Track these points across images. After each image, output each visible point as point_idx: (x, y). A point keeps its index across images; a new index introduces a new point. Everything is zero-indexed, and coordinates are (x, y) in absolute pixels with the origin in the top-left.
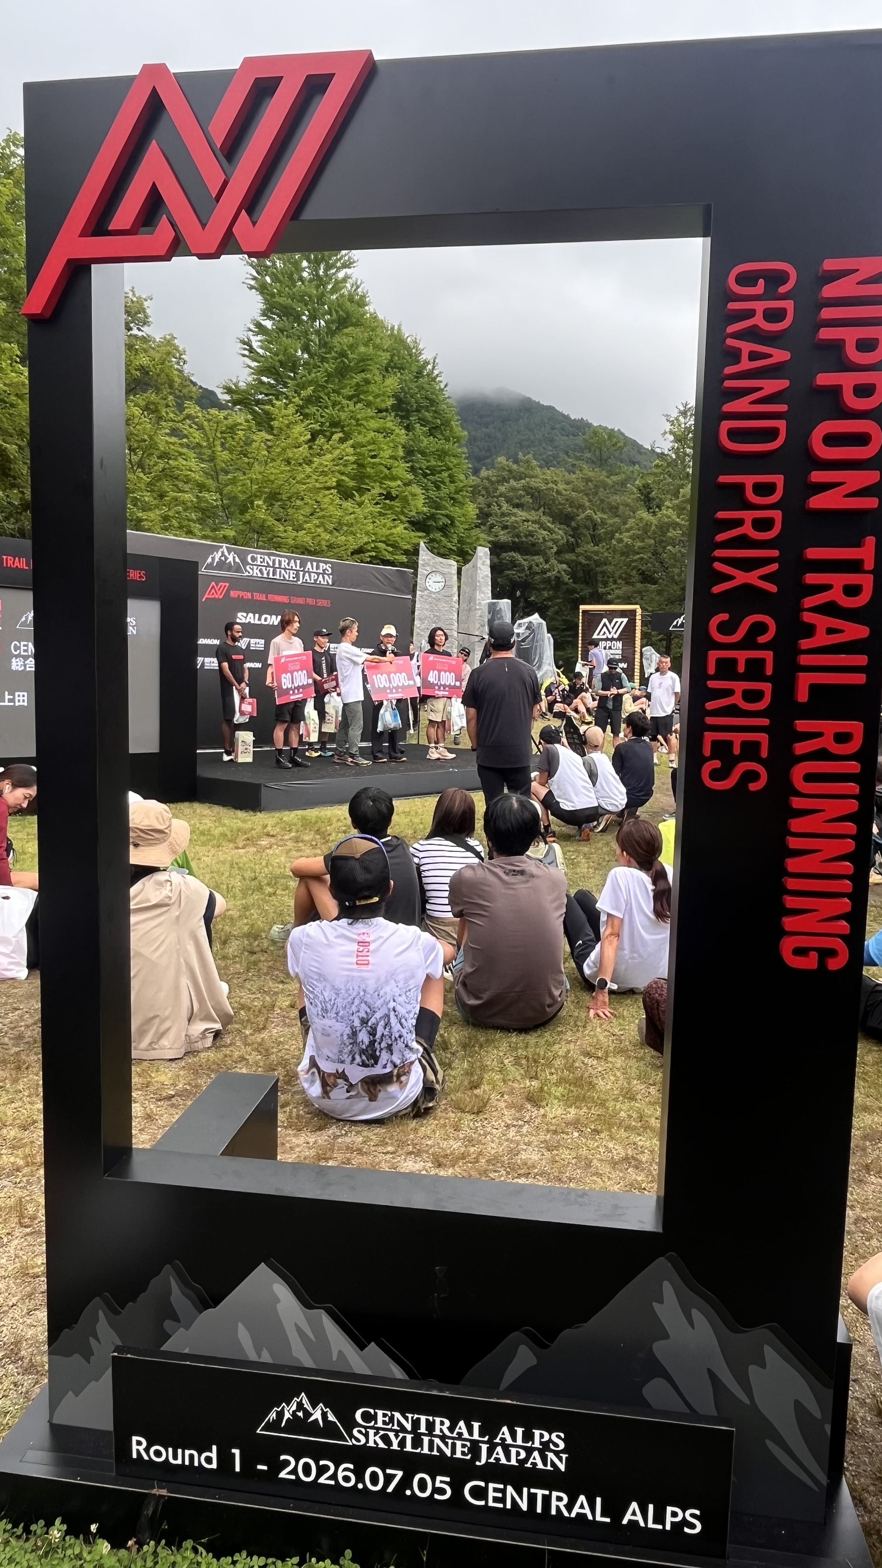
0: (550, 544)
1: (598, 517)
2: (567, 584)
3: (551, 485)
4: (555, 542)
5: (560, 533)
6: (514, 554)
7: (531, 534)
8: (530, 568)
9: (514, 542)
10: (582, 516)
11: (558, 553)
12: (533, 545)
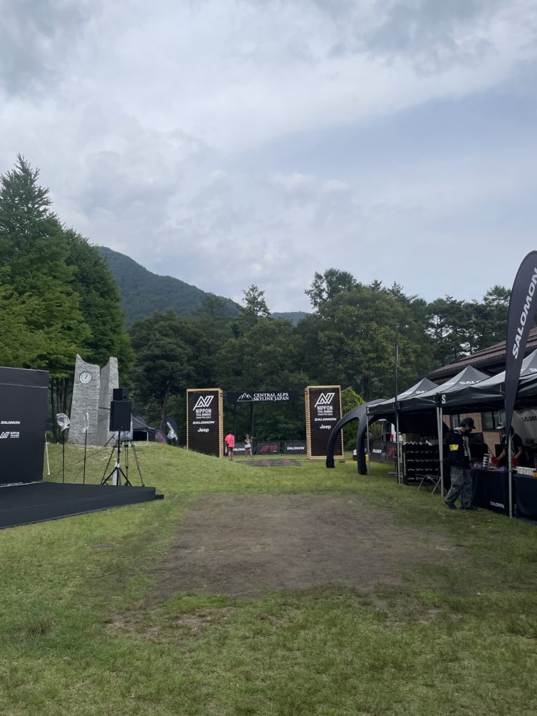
0: (184, 355)
1: (209, 341)
2: (194, 377)
3: (183, 325)
4: (187, 354)
5: (189, 350)
6: (162, 361)
7: (172, 350)
8: (172, 369)
9: (163, 355)
10: (202, 340)
11: (188, 361)
12: (175, 356)
